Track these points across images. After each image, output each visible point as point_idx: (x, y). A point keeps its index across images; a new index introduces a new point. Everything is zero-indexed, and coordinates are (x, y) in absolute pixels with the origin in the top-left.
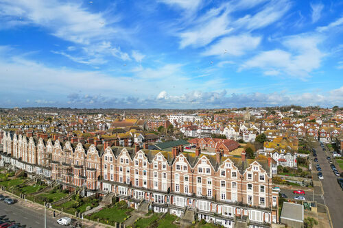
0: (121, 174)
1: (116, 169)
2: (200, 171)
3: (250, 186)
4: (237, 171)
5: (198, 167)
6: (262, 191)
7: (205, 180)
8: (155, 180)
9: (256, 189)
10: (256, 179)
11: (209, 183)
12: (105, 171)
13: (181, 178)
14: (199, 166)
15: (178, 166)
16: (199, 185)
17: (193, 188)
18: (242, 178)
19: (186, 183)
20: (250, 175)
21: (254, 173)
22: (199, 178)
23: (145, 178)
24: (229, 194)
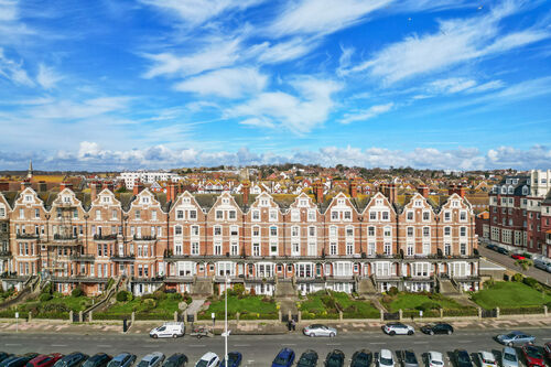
0: (217, 240)
1: (207, 232)
2: (373, 217)
3: (447, 229)
4: (430, 210)
5: (370, 211)
6: (463, 234)
7: (380, 231)
8: (296, 240)
9: (455, 234)
10: (455, 220)
11: (388, 234)
12: (178, 240)
13: (341, 232)
14: (372, 209)
15: (335, 213)
16: (371, 239)
17: (361, 246)
18: (437, 220)
19: (350, 240)
20: (447, 215)
21: (454, 210)
22: (372, 229)
23: (274, 240)
24: (419, 245)
